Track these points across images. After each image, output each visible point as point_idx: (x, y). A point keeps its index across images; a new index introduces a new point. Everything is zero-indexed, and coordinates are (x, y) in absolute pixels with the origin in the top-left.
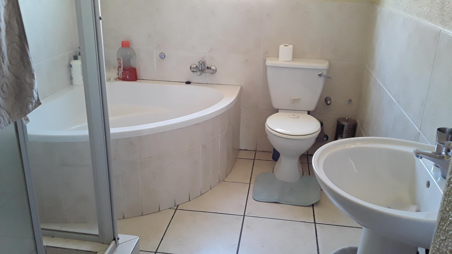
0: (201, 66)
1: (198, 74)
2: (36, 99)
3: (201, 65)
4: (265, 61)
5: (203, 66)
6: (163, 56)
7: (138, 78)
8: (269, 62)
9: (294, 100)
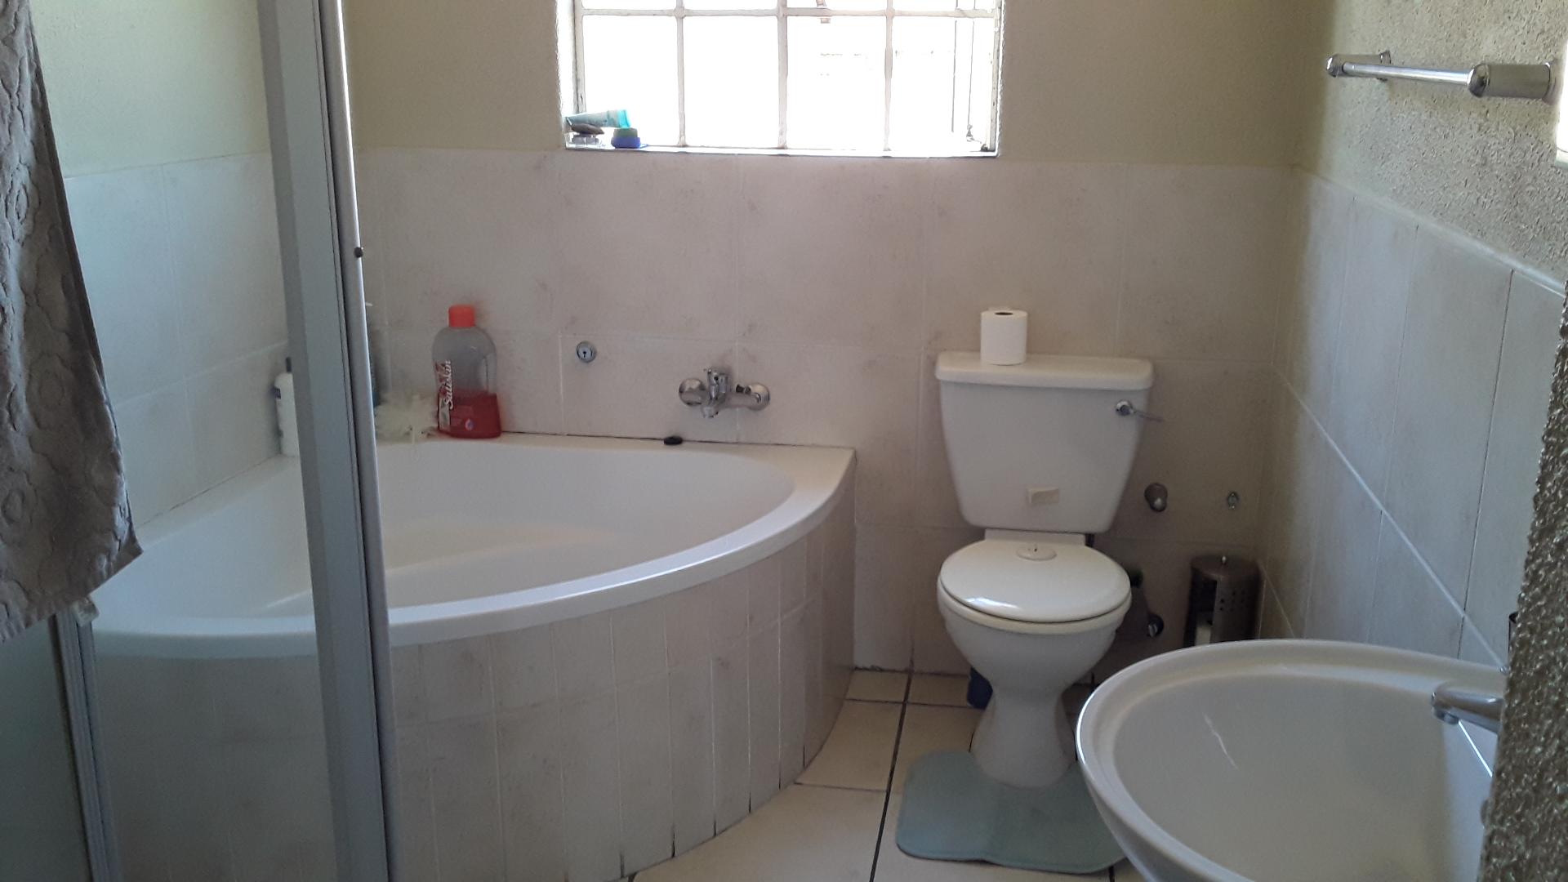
0: (718, 383)
1: (706, 413)
2: (124, 537)
3: (715, 382)
4: (933, 364)
5: (723, 385)
6: (588, 355)
7: (504, 428)
8: (946, 370)
9: (1037, 496)
